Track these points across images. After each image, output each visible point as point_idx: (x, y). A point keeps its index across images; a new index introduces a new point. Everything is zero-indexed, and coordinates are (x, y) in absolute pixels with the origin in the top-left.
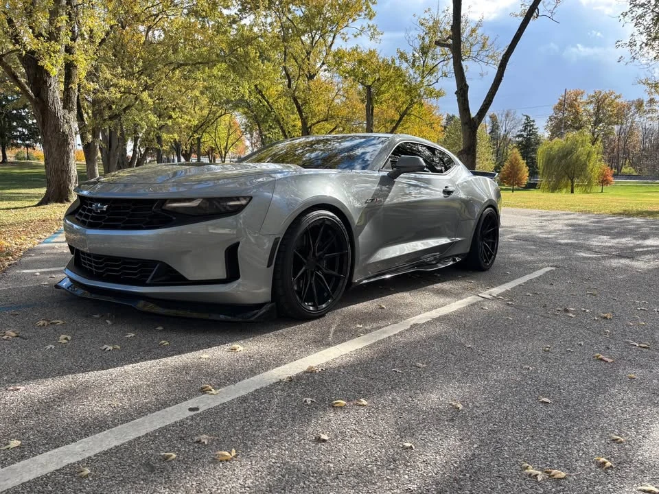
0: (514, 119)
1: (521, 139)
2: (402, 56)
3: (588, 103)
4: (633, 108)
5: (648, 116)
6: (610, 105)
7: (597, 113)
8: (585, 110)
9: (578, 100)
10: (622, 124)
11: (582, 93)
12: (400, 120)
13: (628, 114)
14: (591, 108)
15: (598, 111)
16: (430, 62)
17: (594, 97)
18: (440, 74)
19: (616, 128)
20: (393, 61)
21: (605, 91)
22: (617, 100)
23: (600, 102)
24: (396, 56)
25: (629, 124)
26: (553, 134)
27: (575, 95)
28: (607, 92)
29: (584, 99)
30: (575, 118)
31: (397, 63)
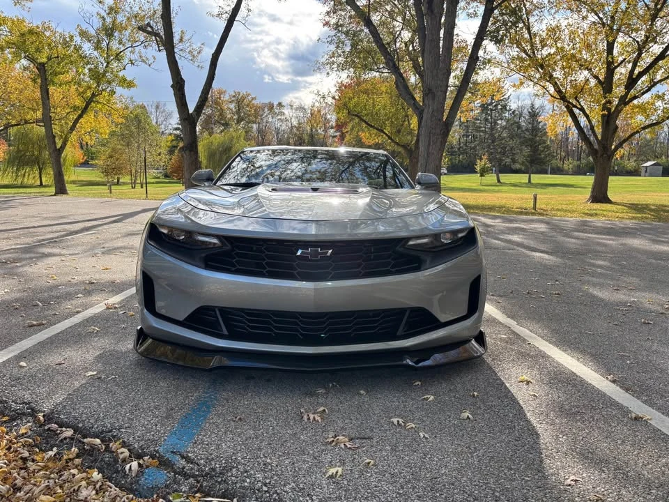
0: (164, 111)
1: (178, 132)
2: (83, 34)
3: (230, 102)
4: (266, 110)
5: (279, 117)
6: (248, 106)
7: (238, 112)
8: (228, 108)
9: (222, 99)
10: (259, 123)
11: (225, 92)
12: (86, 108)
13: (262, 115)
14: (232, 106)
15: (239, 110)
16: (115, 45)
17: (234, 96)
18: (127, 61)
19: (255, 126)
20: (71, 37)
21: (243, 92)
22: (253, 102)
23: (240, 101)
24: (76, 33)
25: (265, 124)
26: (203, 128)
27: (218, 93)
28: (245, 93)
29: (226, 98)
30: (221, 114)
31: (77, 39)
